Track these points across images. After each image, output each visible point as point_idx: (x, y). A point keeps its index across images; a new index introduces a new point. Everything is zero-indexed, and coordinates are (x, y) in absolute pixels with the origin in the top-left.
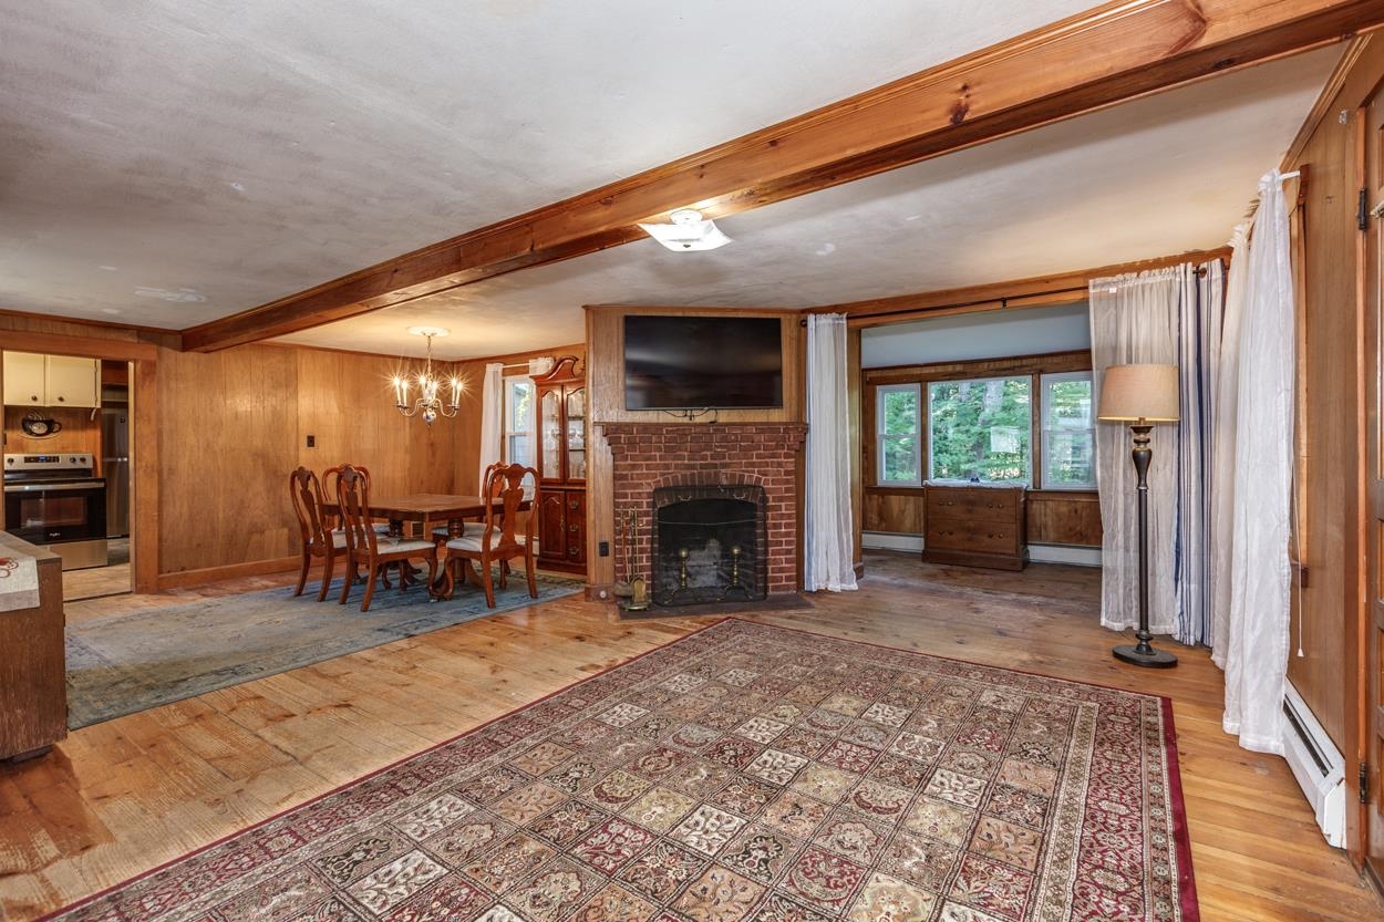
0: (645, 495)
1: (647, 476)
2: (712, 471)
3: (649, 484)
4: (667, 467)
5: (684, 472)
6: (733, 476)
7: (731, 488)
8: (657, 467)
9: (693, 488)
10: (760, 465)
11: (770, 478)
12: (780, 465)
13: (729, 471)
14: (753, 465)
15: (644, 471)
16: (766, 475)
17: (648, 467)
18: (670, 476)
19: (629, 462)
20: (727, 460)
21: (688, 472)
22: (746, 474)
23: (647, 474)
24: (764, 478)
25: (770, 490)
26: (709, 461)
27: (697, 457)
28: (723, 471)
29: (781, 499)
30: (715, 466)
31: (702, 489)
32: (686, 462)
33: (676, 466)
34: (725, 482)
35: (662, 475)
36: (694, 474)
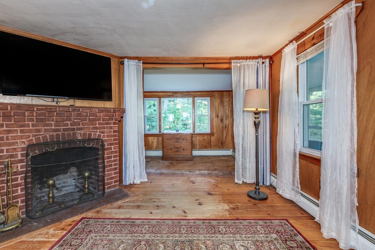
0: (20, 149)
1: (22, 137)
2: (72, 132)
3: (24, 142)
4: (39, 131)
5: (51, 133)
6: (85, 134)
7: (84, 141)
8: (30, 131)
9: (58, 143)
10: (100, 128)
11: (106, 134)
12: (111, 128)
13: (82, 132)
14: (97, 128)
15: (19, 134)
16: (104, 133)
17: (22, 131)
18: (41, 137)
19: (5, 128)
20: (81, 126)
21: (55, 134)
22: (93, 133)
23: (21, 136)
24: (102, 135)
25: (106, 141)
26: (69, 126)
27: (62, 125)
28: (78, 132)
29: (112, 144)
30: (74, 129)
31: (64, 143)
32: (53, 127)
33: (45, 130)
34: (80, 138)
35: (34, 136)
36: (59, 134)
